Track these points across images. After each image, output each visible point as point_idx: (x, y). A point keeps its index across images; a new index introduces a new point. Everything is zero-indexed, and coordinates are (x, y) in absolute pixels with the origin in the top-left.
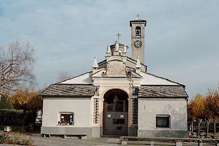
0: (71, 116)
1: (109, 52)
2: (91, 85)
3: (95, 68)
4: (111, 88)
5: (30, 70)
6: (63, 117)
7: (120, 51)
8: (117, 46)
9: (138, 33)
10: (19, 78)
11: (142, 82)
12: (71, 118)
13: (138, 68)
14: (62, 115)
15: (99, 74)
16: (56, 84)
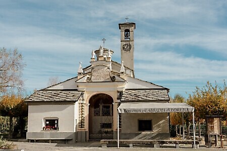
0: (56, 121)
1: (94, 57)
2: (76, 90)
3: (80, 73)
4: (95, 93)
5: (18, 75)
6: (48, 123)
7: (105, 56)
8: (102, 51)
9: (127, 36)
10: (6, 84)
11: (126, 86)
12: (56, 122)
13: (122, 73)
14: (47, 121)
15: (85, 79)
16: (42, 90)
